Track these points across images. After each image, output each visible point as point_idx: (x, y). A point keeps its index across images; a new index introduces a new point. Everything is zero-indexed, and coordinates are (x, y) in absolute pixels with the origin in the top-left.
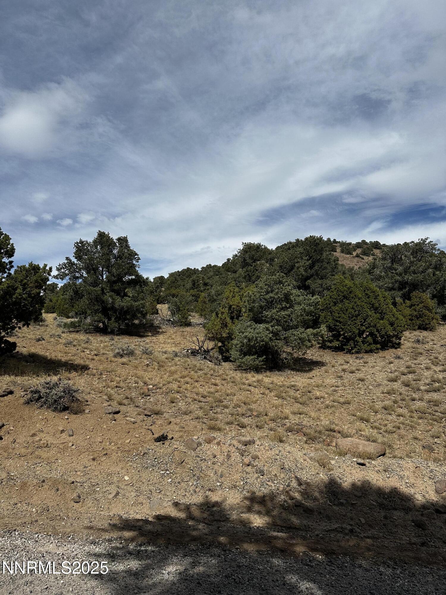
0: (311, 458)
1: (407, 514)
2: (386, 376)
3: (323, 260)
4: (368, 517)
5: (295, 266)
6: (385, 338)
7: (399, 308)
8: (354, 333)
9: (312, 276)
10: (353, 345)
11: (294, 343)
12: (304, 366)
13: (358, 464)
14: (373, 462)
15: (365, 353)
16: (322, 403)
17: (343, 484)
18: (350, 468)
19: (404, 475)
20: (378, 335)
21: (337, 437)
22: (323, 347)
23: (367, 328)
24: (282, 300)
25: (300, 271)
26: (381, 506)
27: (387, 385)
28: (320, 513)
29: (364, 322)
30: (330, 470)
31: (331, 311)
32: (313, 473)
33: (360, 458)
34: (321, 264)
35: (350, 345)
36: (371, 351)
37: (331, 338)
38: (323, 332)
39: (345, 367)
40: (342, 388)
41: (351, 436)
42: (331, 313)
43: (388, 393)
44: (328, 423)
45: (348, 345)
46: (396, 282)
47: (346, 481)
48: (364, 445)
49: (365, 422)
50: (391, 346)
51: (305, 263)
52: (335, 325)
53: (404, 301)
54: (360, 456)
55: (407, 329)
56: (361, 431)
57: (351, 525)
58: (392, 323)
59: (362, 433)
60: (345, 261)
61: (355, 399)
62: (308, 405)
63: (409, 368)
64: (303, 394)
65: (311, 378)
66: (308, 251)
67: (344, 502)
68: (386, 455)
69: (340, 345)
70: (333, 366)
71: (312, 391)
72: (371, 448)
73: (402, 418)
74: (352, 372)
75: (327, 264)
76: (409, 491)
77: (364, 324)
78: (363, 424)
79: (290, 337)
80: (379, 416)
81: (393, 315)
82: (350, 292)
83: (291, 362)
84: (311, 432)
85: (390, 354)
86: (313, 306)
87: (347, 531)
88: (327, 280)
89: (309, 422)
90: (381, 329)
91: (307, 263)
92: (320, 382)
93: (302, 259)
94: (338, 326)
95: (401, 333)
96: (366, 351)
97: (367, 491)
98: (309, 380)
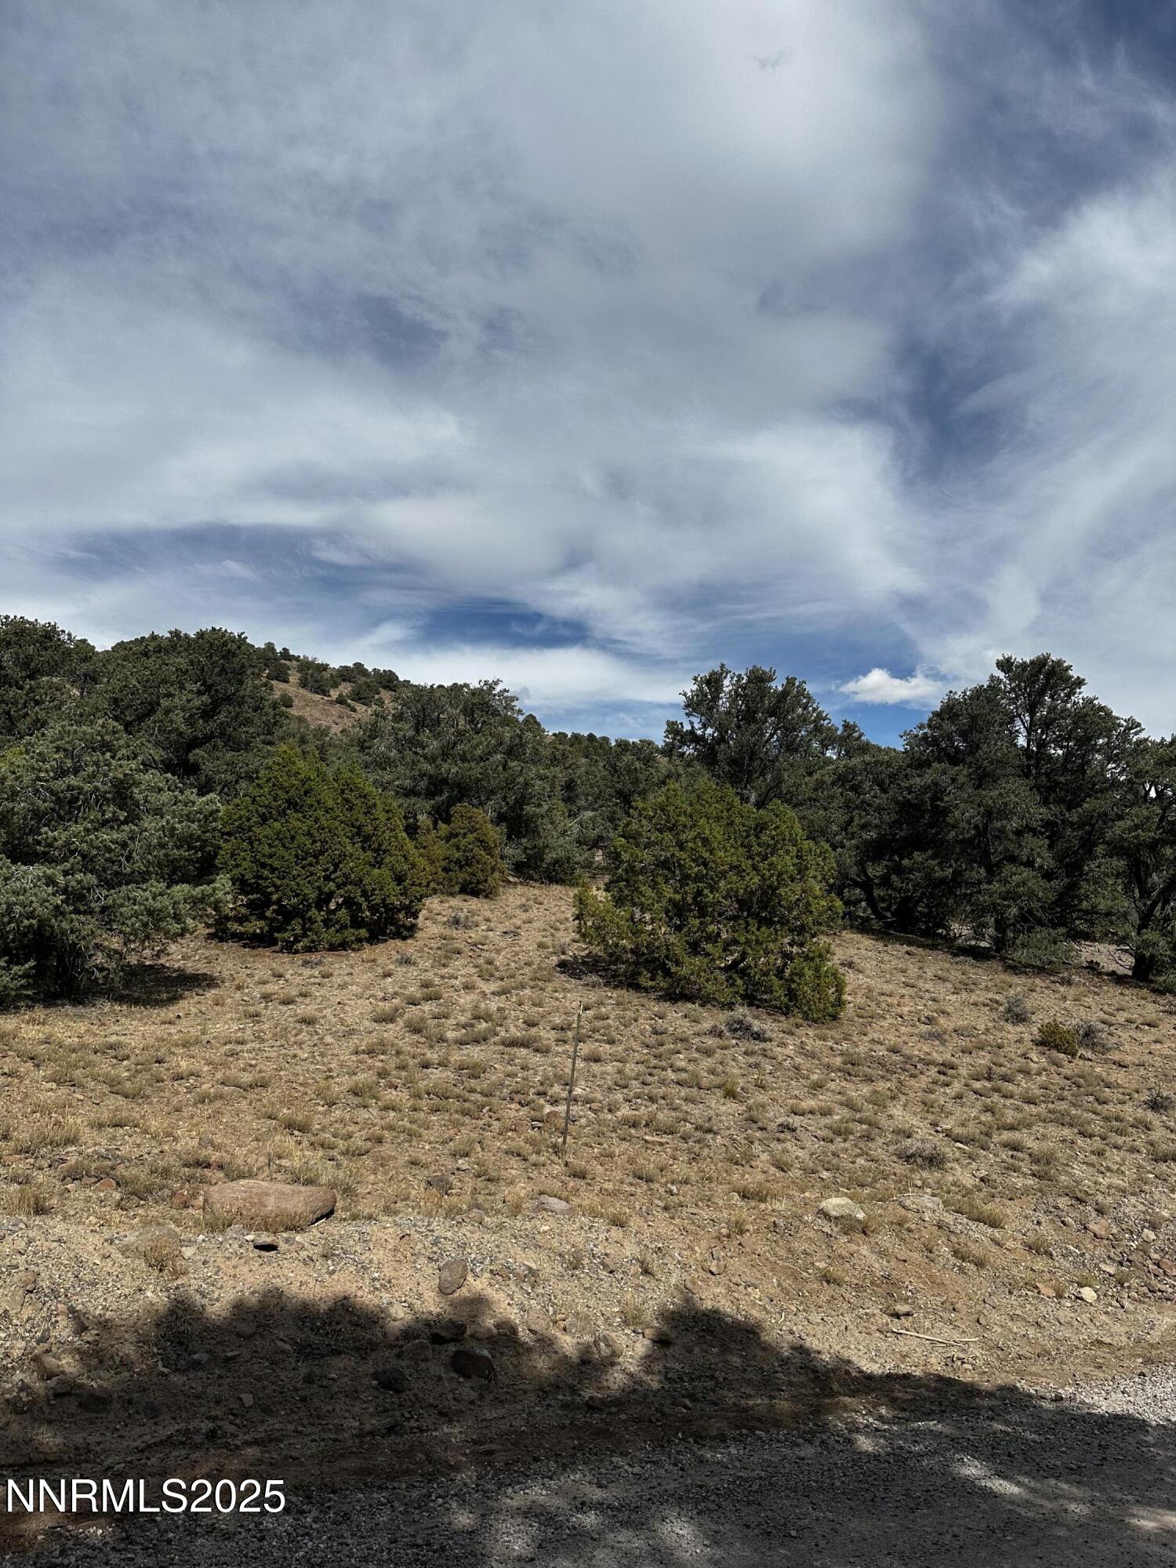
0: (125, 1251)
1: (364, 1358)
2: (370, 1009)
3: (243, 698)
4: (264, 1387)
5: (158, 704)
6: (381, 914)
7: (422, 839)
8: (305, 898)
9: (208, 738)
10: (299, 931)
11: (129, 922)
12: (155, 989)
13: (256, 1247)
14: (298, 1238)
15: (329, 950)
16: (189, 1090)
17: (209, 1309)
18: (235, 1261)
19: (371, 1262)
20: (364, 906)
21: (214, 1181)
22: (221, 934)
23: (339, 887)
24: (108, 800)
25: (171, 721)
26: (305, 1351)
27: (370, 1032)
28: (130, 1402)
29: (334, 871)
30: (177, 1274)
31: (250, 838)
32: (126, 1291)
33: (267, 1230)
34: (237, 709)
35: (293, 930)
36: (344, 946)
37: (243, 911)
38: (220, 894)
39: (270, 988)
40: (254, 1044)
41: (250, 1175)
42: (251, 843)
43: (370, 1052)
44: (195, 1142)
45: (287, 930)
46: (422, 775)
47: (217, 1300)
48: (281, 1195)
49: (296, 1133)
50: (394, 934)
51: (189, 701)
52: (259, 877)
53: (435, 824)
54: (267, 1226)
55: (435, 891)
56: (280, 1158)
57: (214, 1419)
58: (400, 877)
59: (284, 1162)
60: (308, 709)
61: (282, 1073)
62: (148, 1097)
63: (427, 986)
64: (141, 1067)
65: (170, 1023)
66: (203, 670)
67: (205, 1357)
68: (335, 1215)
69: (266, 928)
70: (239, 988)
71: (168, 1059)
72: (298, 1200)
73: (392, 1114)
74: (287, 1002)
75: (255, 711)
76: (376, 1301)
77: (333, 876)
78: (288, 1138)
79: (122, 905)
80: (337, 1113)
81: (404, 856)
82: (306, 793)
83: (117, 979)
84: (141, 1174)
85: (387, 952)
86: (199, 821)
87: (198, 1439)
88: (251, 755)
89: (139, 1146)
90: (374, 890)
91: (197, 703)
92: (195, 1032)
93: (182, 687)
94: (266, 879)
95: (420, 900)
96: (331, 945)
97: (272, 1316)
98: (163, 1027)
